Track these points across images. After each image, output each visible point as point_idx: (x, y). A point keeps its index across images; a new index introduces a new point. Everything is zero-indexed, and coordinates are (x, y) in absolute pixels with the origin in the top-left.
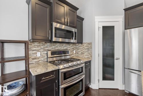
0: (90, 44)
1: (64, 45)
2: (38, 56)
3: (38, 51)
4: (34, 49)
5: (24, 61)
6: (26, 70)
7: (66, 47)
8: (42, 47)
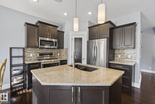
0: (67, 49)
1: (50, 49)
2: (31, 56)
3: (31, 53)
4: (28, 52)
5: (22, 58)
6: (23, 63)
7: (51, 51)
8: (34, 51)
